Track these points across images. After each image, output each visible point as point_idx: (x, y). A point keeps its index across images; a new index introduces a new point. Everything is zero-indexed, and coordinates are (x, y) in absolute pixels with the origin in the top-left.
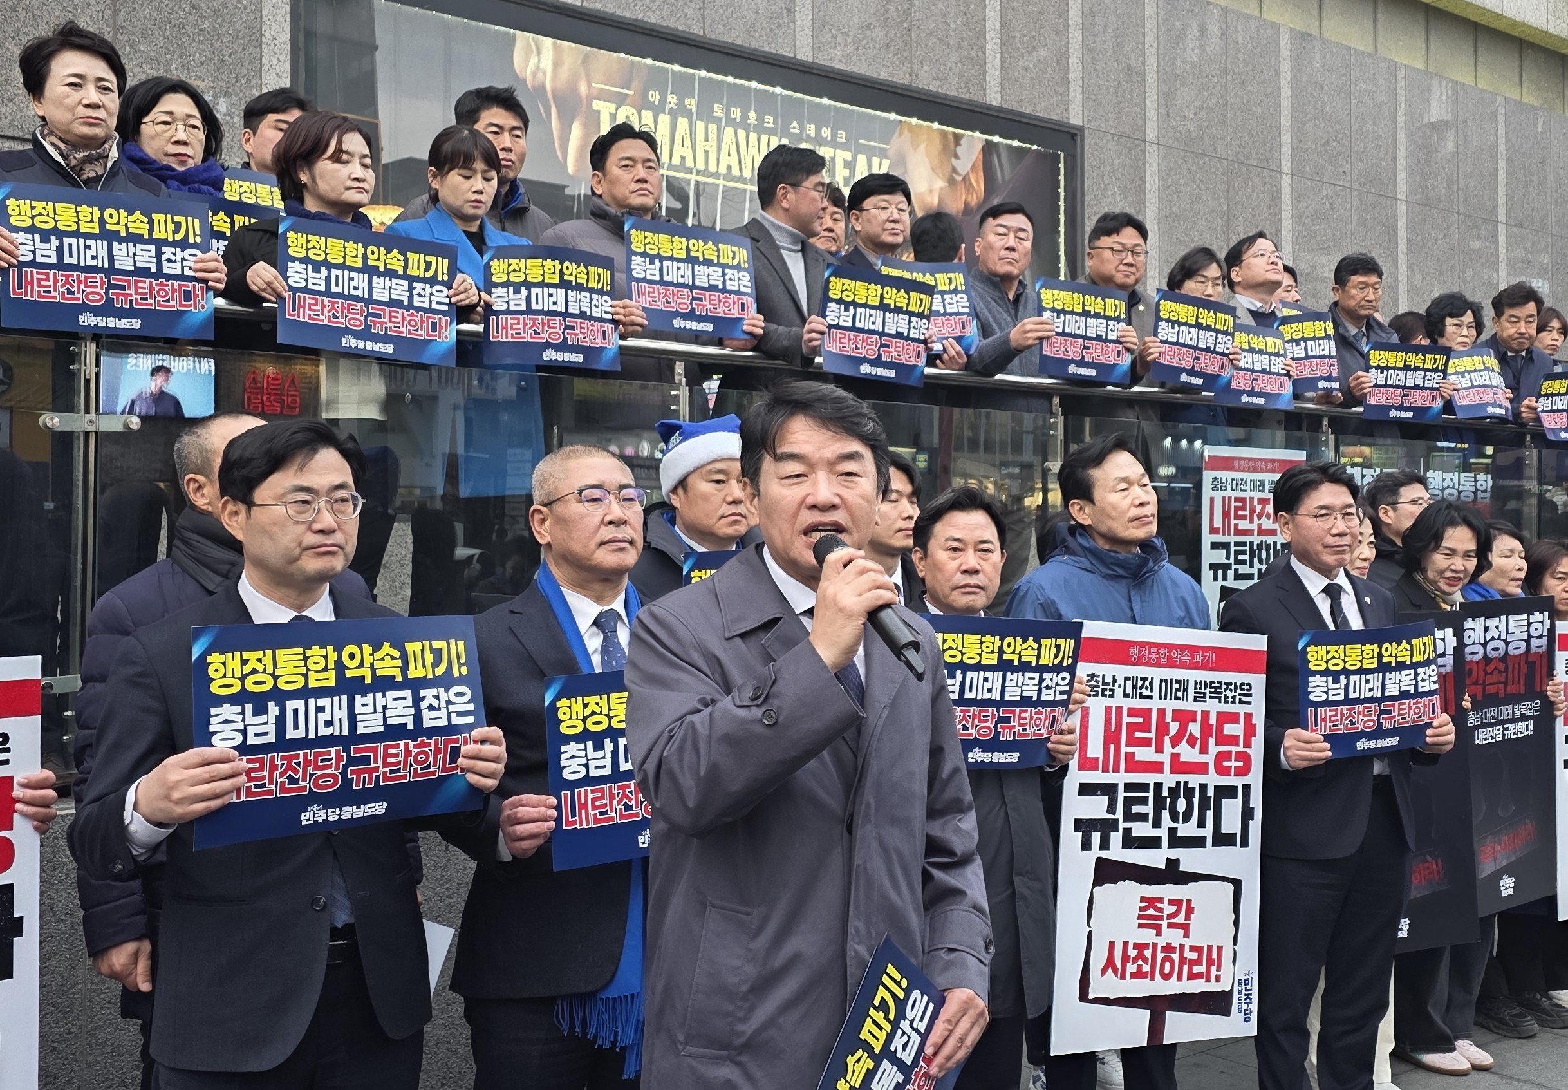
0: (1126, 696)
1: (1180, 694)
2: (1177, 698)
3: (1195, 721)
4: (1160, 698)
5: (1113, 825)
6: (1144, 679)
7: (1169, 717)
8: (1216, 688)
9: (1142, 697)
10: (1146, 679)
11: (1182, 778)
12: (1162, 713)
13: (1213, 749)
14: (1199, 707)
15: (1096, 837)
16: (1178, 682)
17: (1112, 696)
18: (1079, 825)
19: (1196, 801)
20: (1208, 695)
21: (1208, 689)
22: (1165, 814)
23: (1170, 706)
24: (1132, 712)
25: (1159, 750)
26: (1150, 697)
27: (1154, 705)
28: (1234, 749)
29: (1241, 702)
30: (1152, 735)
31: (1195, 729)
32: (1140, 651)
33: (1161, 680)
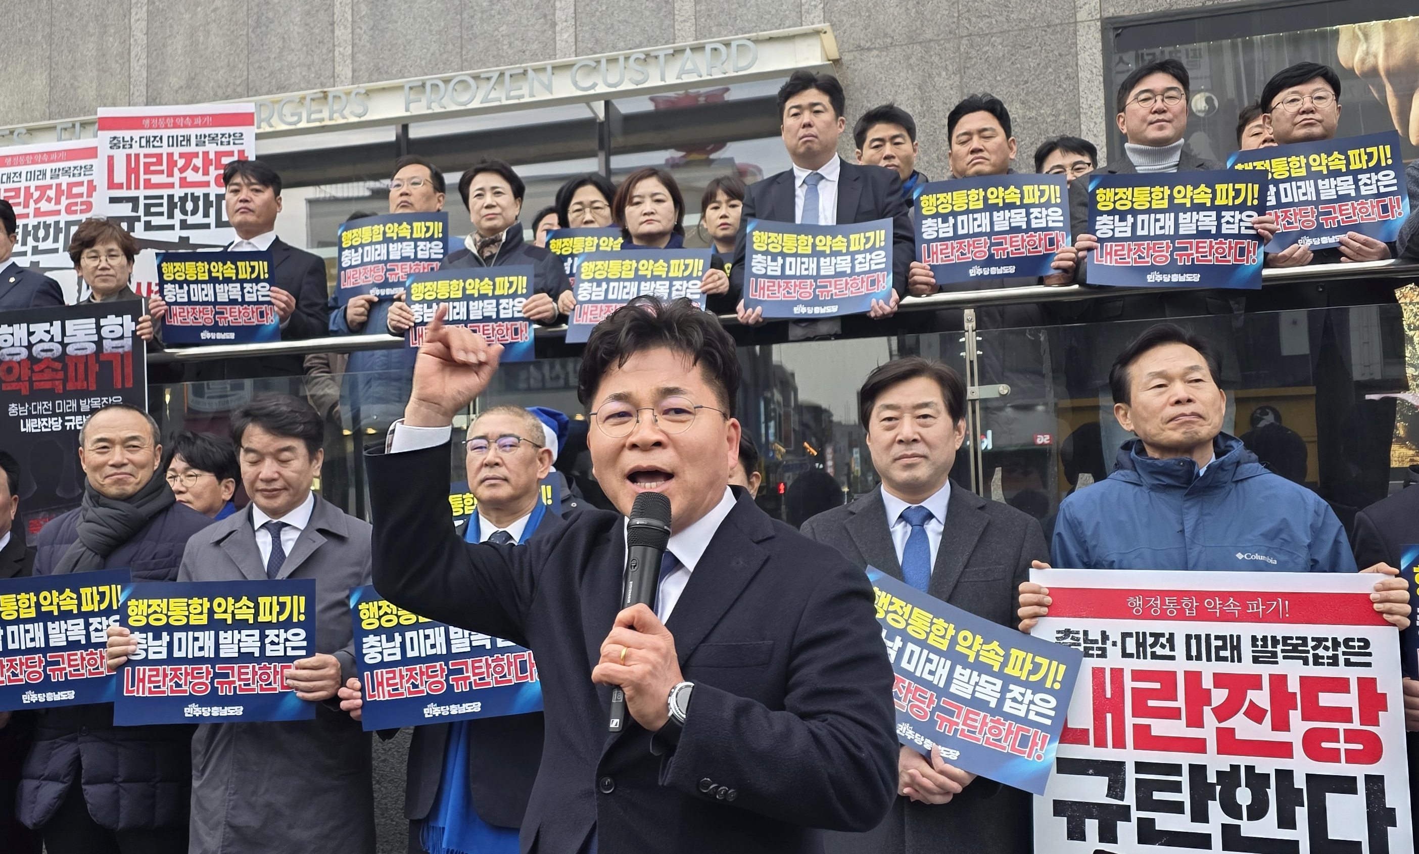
0: (1125, 655)
1: (1226, 653)
2: (1219, 659)
3: (1259, 687)
4: (1189, 657)
5: (1124, 813)
6: (1157, 636)
7: (1207, 683)
8: (1295, 646)
9: (1154, 656)
10: (1163, 635)
11: (1243, 761)
12: (1193, 678)
13: (1298, 726)
14: (1265, 671)
15: (1092, 826)
16: (1217, 638)
17: (1103, 655)
18: (1060, 808)
19: (1272, 793)
20: (1280, 655)
21: (1280, 647)
22: (1214, 808)
23: (1208, 669)
24: (1138, 675)
25: (1196, 721)
26: (1172, 658)
27: (1180, 666)
28: (1341, 726)
29: (1348, 663)
30: (1180, 703)
31: (1261, 698)
32: (1146, 602)
33: (1188, 637)
